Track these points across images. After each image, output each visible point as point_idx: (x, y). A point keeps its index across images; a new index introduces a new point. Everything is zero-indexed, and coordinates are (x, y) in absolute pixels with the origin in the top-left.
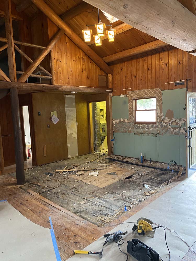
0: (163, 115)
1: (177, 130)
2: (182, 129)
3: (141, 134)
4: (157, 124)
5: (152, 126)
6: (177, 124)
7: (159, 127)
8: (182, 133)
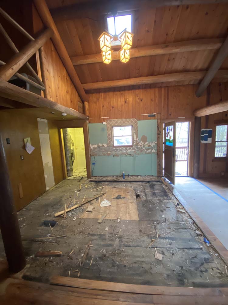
0: (139, 140)
1: (150, 150)
2: (154, 149)
3: (119, 156)
4: (134, 147)
5: (130, 149)
6: (149, 146)
7: (135, 149)
8: (154, 152)
